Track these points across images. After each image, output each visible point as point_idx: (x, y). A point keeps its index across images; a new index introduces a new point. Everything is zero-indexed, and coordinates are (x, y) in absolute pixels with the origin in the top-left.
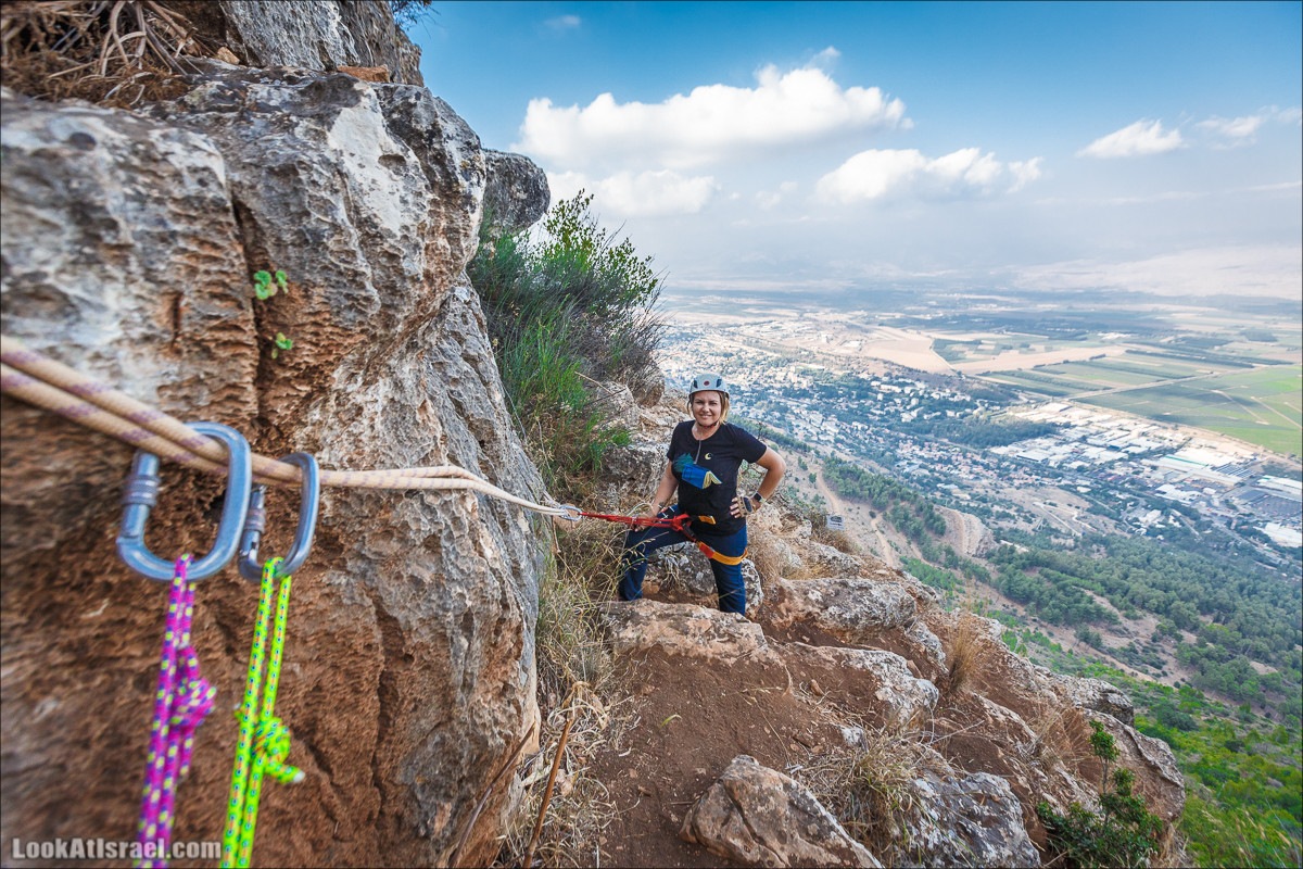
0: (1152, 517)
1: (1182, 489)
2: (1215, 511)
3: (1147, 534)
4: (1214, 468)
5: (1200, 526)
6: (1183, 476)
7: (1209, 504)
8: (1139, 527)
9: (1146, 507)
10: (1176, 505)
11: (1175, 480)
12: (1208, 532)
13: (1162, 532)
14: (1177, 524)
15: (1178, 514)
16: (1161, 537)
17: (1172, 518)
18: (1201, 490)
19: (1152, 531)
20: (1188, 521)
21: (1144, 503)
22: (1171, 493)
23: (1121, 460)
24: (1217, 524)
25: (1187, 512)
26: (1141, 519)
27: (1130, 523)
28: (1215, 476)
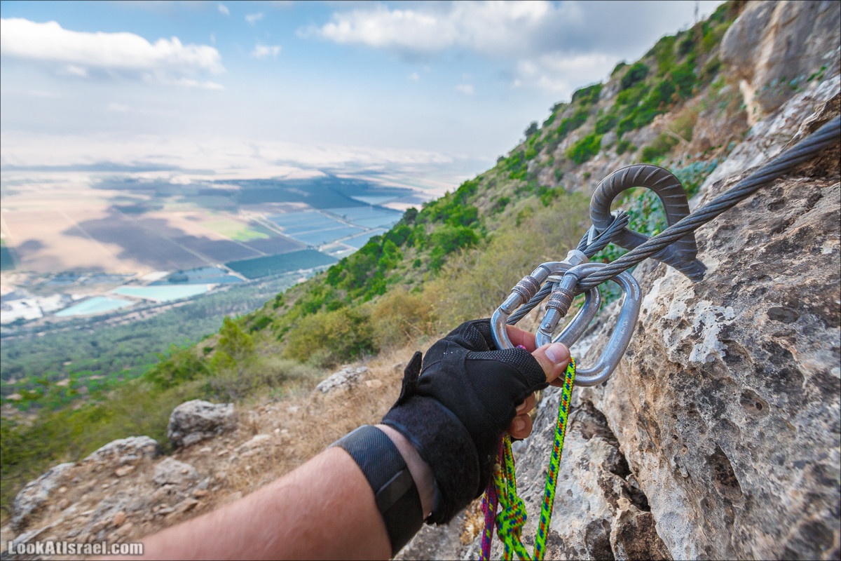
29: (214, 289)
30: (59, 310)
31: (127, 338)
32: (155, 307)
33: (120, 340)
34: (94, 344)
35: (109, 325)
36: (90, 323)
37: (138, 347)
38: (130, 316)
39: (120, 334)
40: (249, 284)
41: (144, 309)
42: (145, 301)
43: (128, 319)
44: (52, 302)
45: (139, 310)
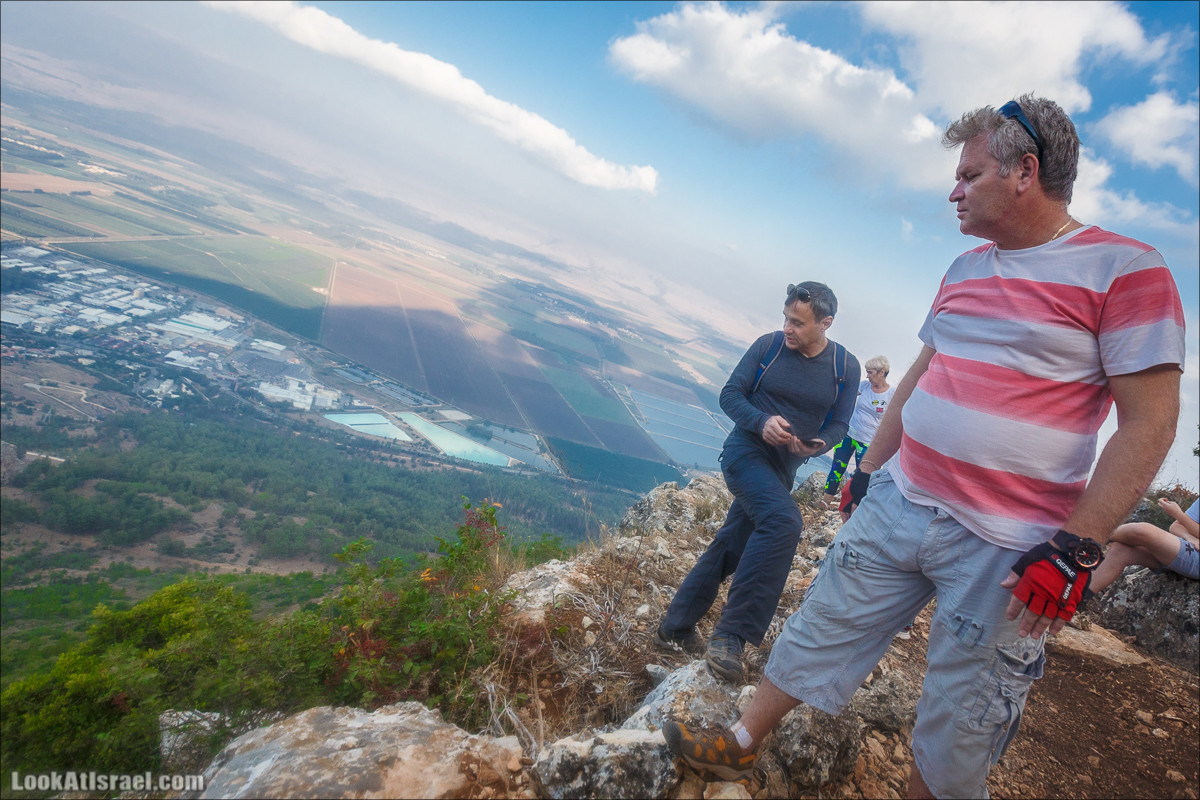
0: (166, 387)
1: (189, 355)
2: (220, 375)
3: (163, 406)
4: (215, 332)
5: (211, 391)
6: (189, 342)
7: (215, 369)
8: (154, 399)
9: (159, 378)
10: (187, 373)
11: (183, 346)
12: (217, 397)
13: (177, 402)
14: (189, 392)
15: (190, 381)
16: (177, 407)
17: (184, 386)
18: (206, 355)
19: (168, 402)
20: (199, 388)
21: (156, 373)
22: (179, 358)
23: (124, 324)
24: (224, 388)
25: (199, 379)
26: (155, 390)
27: (144, 396)
28: (216, 340)
29: (515, 467)
30: (332, 411)
31: (385, 490)
32: (434, 459)
33: (376, 489)
34: (347, 479)
35: (372, 458)
36: (354, 444)
37: (394, 511)
38: (401, 457)
39: (380, 480)
40: (562, 482)
41: (419, 455)
42: (427, 443)
43: (396, 460)
44: (329, 397)
45: (414, 454)
